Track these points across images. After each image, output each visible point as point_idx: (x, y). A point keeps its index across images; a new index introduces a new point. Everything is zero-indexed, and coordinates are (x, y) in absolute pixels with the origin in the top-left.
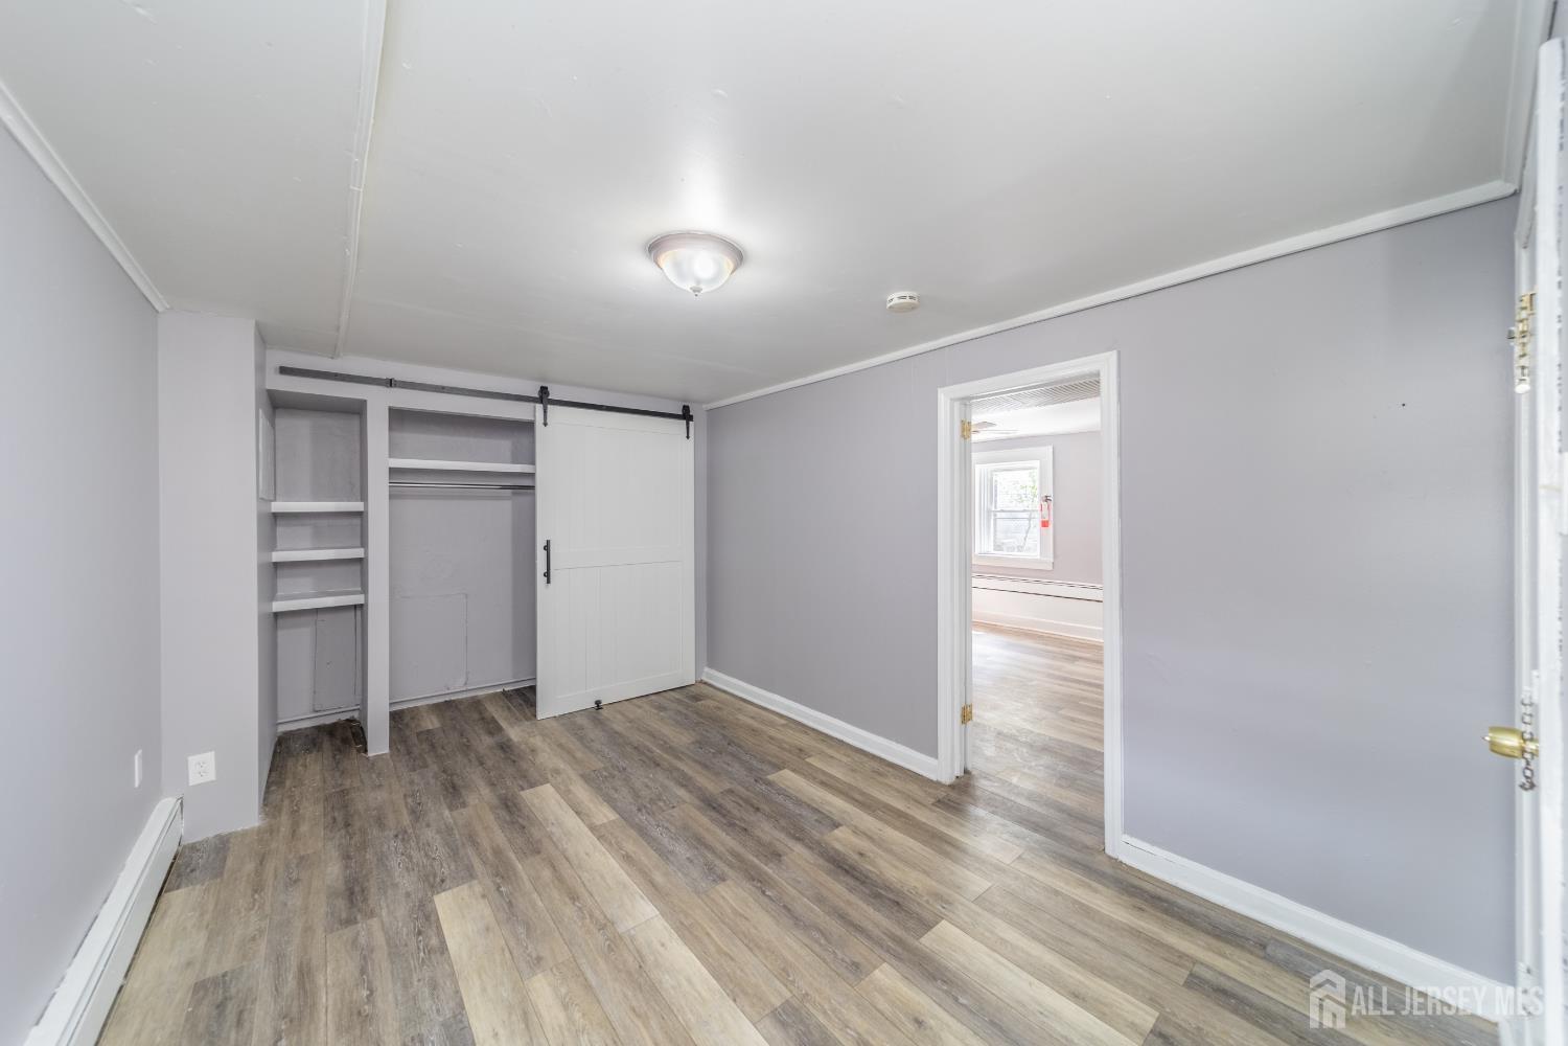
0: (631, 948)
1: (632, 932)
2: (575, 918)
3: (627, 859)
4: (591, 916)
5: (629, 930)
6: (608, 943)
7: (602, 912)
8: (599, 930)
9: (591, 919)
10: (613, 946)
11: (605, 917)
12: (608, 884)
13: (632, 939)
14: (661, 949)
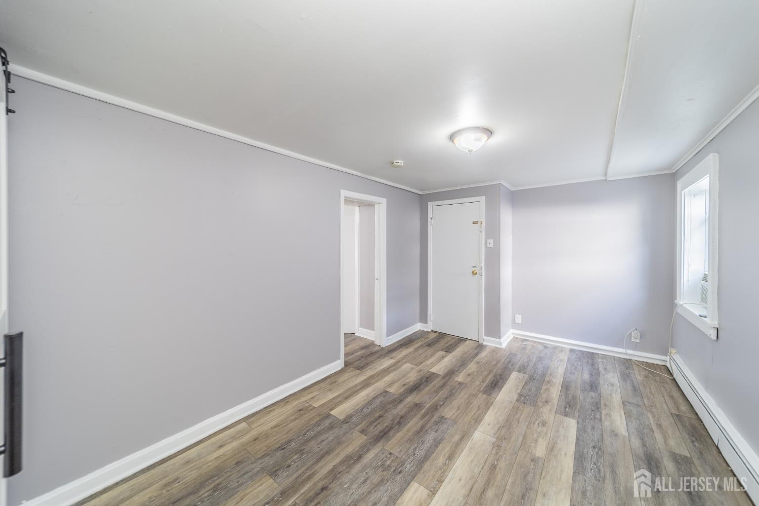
0: (498, 433)
1: (492, 435)
2: (503, 459)
3: (451, 457)
4: (497, 453)
5: (492, 437)
6: (503, 441)
7: (492, 450)
8: (501, 447)
9: (499, 453)
10: (504, 438)
11: (493, 448)
12: (475, 456)
13: (495, 434)
14: (491, 424)
